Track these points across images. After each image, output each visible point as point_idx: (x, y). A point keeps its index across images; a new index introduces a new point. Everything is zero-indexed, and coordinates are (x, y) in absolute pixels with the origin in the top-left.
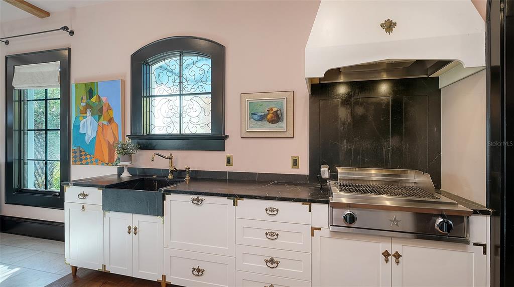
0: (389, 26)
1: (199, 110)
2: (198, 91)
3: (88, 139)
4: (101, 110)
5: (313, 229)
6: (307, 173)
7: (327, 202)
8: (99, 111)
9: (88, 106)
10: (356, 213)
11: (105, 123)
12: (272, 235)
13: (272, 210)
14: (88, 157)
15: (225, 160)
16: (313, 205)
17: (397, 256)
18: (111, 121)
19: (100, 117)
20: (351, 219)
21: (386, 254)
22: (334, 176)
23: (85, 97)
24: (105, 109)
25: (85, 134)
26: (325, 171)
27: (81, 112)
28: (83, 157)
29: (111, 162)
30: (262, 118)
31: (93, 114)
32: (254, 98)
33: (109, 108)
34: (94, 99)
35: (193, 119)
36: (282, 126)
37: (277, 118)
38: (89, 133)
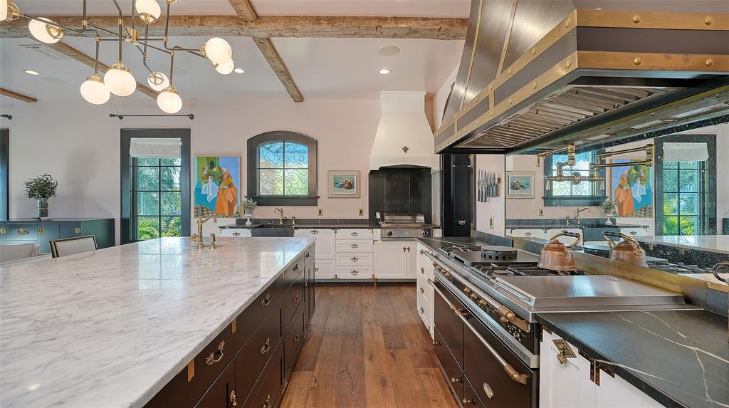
0: (406, 149)
1: (298, 179)
2: (297, 167)
3: (209, 199)
4: (222, 178)
5: (374, 241)
6: (368, 218)
7: (380, 228)
8: (220, 179)
9: (209, 174)
10: (392, 231)
11: (225, 187)
12: (355, 246)
13: (355, 233)
14: (210, 212)
15: (318, 212)
16: (374, 230)
17: (409, 249)
18: (230, 185)
19: (220, 183)
20: (391, 233)
21: (405, 249)
22: (383, 219)
23: (206, 167)
24: (225, 177)
25: (206, 195)
26: (378, 216)
27: (203, 178)
28: (205, 212)
29: (231, 214)
30: (342, 186)
31: (213, 181)
32: (337, 174)
33: (229, 176)
34: (215, 169)
35: (293, 186)
36: (354, 191)
37: (350, 186)
38: (211, 194)
